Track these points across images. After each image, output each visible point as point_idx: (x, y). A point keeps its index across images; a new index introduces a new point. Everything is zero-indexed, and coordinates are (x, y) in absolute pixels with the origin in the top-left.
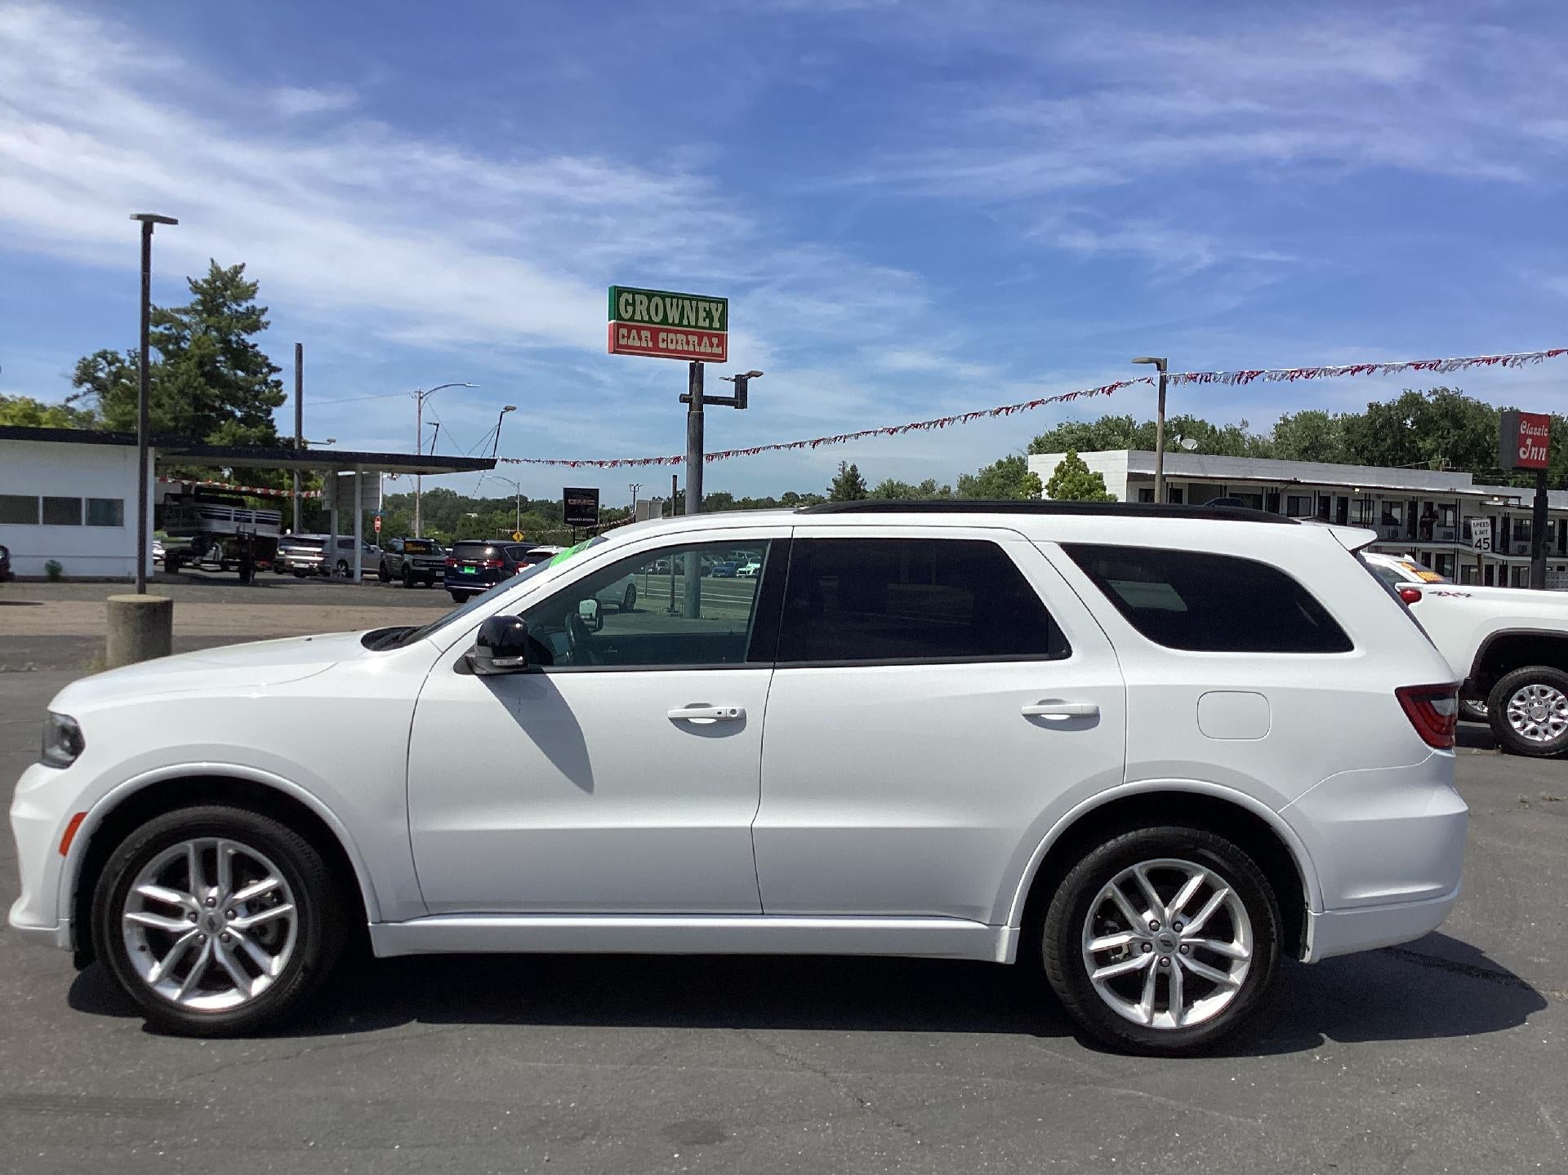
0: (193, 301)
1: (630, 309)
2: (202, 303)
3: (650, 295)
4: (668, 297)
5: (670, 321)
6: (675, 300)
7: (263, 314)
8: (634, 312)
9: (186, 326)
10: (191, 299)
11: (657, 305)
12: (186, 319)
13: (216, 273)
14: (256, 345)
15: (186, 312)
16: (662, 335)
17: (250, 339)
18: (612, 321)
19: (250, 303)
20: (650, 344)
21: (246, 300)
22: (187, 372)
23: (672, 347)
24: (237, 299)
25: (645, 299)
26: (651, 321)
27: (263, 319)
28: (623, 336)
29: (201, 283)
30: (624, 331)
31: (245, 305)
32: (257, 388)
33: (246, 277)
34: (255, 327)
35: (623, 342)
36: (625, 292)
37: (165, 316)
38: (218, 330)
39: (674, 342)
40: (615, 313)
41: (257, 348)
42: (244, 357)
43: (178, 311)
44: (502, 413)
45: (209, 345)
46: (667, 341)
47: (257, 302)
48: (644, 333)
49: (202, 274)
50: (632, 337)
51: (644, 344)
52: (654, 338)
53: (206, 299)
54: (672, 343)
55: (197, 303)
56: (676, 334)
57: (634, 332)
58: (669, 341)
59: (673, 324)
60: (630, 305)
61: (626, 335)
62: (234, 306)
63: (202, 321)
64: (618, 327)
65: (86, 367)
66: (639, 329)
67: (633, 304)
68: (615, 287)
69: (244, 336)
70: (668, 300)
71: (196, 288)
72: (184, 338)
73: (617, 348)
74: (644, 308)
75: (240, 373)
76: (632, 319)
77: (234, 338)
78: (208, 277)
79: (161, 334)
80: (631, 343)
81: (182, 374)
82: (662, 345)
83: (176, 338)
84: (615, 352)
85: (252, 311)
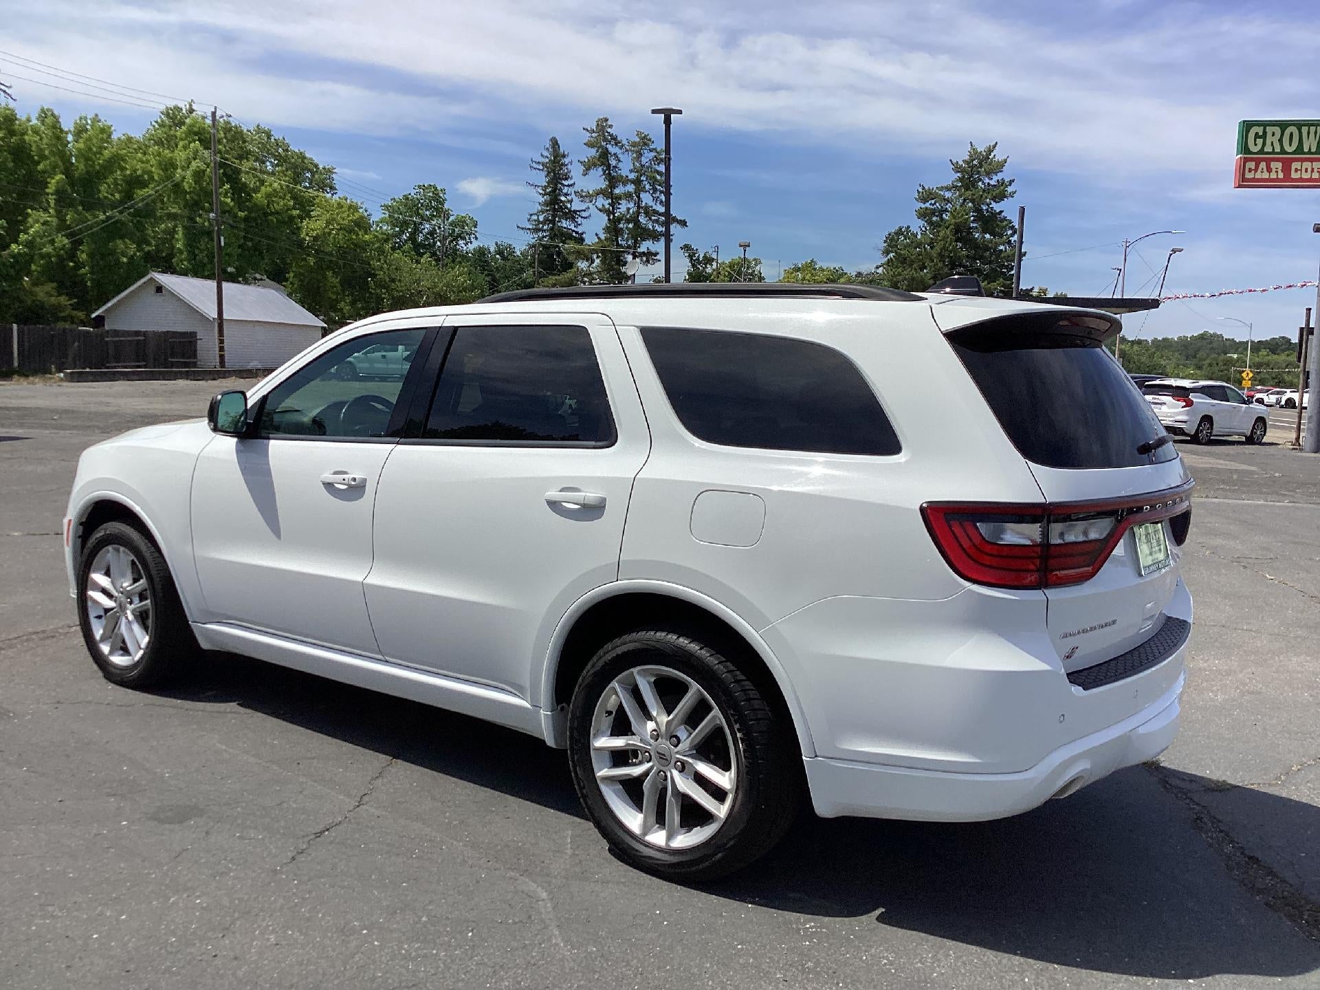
0: (953, 179)
1: (1260, 141)
2: (961, 180)
3: (1283, 125)
4: (1305, 125)
5: (1306, 150)
6: (1313, 129)
7: (1010, 185)
8: (1264, 144)
9: (948, 201)
10: (952, 177)
11: (1291, 134)
12: (948, 195)
13: (974, 154)
14: (1002, 212)
15: (948, 189)
16: (1295, 165)
17: (997, 207)
18: (1239, 156)
19: (1000, 176)
20: (1281, 176)
21: (996, 174)
22: (944, 238)
23: (1306, 176)
24: (988, 174)
25: (1277, 130)
26: (1283, 151)
27: (1010, 189)
28: (1250, 170)
29: (961, 163)
30: (1252, 165)
31: (995, 178)
32: (1002, 247)
33: (998, 155)
34: (1001, 197)
35: (1249, 175)
36: (1254, 125)
37: (931, 194)
38: (973, 201)
39: (1309, 170)
40: (1244, 148)
41: (1003, 214)
42: (992, 222)
43: (942, 189)
44: (1171, 255)
45: (962, 215)
46: (1301, 170)
47: (1005, 175)
48: (1274, 165)
49: (962, 156)
50: (1260, 170)
51: (1273, 176)
52: (1287, 169)
53: (964, 177)
54: (1306, 171)
55: (957, 181)
56: (1312, 162)
57: (1263, 165)
58: (1303, 170)
59: (1310, 152)
60: (1260, 137)
61: (1253, 168)
62: (987, 181)
63: (960, 196)
64: (1246, 160)
65: (891, 240)
66: (1268, 161)
67: (1264, 136)
68: (1244, 121)
69: (993, 205)
70: (1305, 129)
71: (957, 168)
72: (946, 210)
73: (1243, 182)
74: (1276, 139)
75: (987, 236)
76: (1261, 151)
77: (984, 208)
78: (967, 158)
79: (926, 208)
80: (1258, 175)
81: (940, 241)
82: (1294, 175)
83: (939, 211)
84: (1240, 186)
85: (1002, 183)
